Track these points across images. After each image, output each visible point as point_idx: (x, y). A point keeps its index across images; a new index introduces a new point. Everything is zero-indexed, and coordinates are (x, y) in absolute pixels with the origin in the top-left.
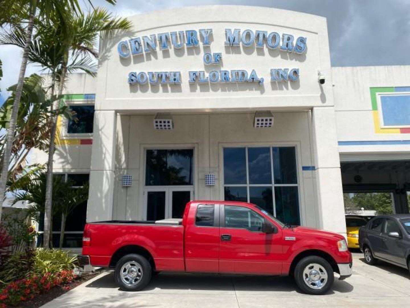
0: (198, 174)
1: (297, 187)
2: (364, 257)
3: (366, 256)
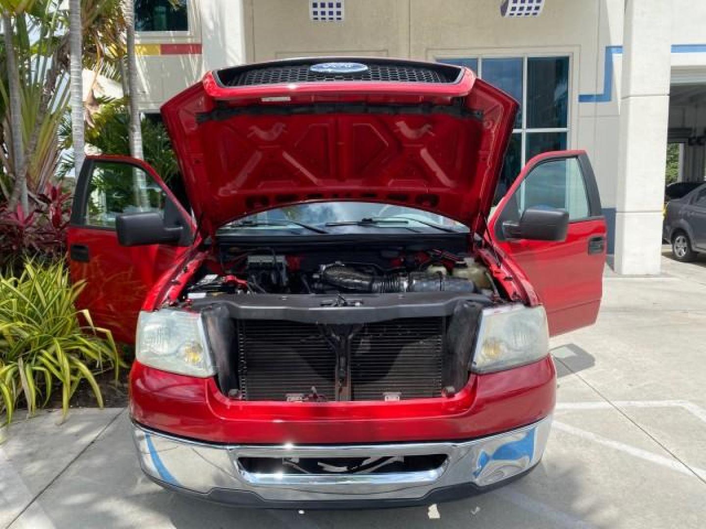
1: (565, 134)
2: (671, 250)
3: (677, 248)
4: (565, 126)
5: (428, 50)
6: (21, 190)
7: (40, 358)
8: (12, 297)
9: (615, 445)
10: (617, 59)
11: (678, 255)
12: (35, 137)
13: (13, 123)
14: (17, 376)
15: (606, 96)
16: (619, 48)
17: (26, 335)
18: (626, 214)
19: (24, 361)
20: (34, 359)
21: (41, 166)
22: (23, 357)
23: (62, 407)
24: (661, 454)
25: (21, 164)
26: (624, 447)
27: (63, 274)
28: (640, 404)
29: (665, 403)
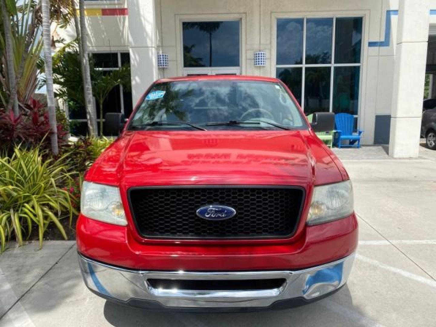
0: (246, 53)
1: (359, 68)
2: (425, 142)
3: (429, 141)
4: (359, 62)
5: (271, 13)
6: (14, 101)
7: (24, 209)
8: (6, 170)
9: (393, 269)
10: (394, 18)
11: (430, 146)
12: (22, 68)
13: (8, 59)
14: (9, 220)
15: (386, 43)
16: (396, 12)
17: (15, 194)
18: (397, 119)
19: (14, 211)
20: (20, 209)
21: (27, 86)
22: (14, 208)
23: (38, 240)
24: (423, 276)
25: (14, 85)
26: (398, 271)
27: (39, 155)
28: (408, 242)
29: (424, 242)
